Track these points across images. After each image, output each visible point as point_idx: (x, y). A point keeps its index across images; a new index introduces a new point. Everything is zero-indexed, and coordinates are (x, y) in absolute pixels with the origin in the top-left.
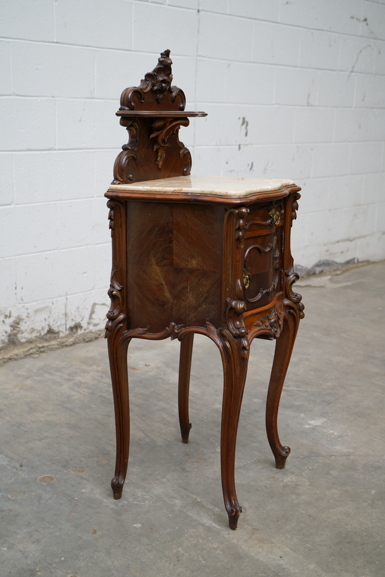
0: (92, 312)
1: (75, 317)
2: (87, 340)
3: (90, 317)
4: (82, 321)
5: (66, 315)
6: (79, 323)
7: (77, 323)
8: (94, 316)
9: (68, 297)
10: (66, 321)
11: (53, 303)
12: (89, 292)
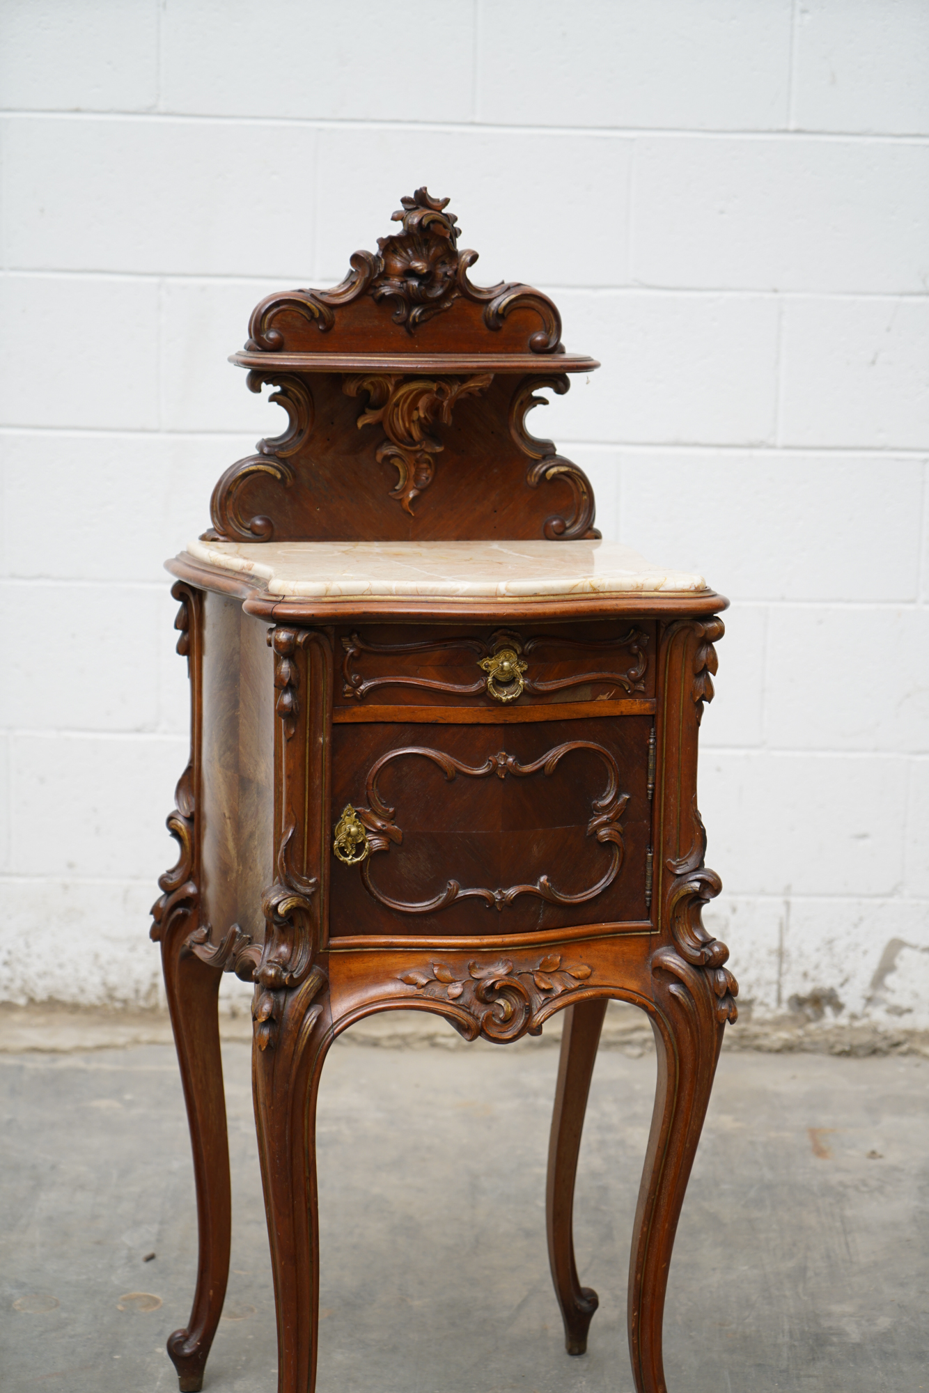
0: (887, 967)
1: (817, 967)
2: (838, 1048)
3: (878, 980)
4: (842, 985)
5: (781, 954)
6: (832, 990)
7: (821, 990)
8: (890, 980)
9: (793, 900)
10: (780, 974)
11: (734, 910)
12: (878, 901)
